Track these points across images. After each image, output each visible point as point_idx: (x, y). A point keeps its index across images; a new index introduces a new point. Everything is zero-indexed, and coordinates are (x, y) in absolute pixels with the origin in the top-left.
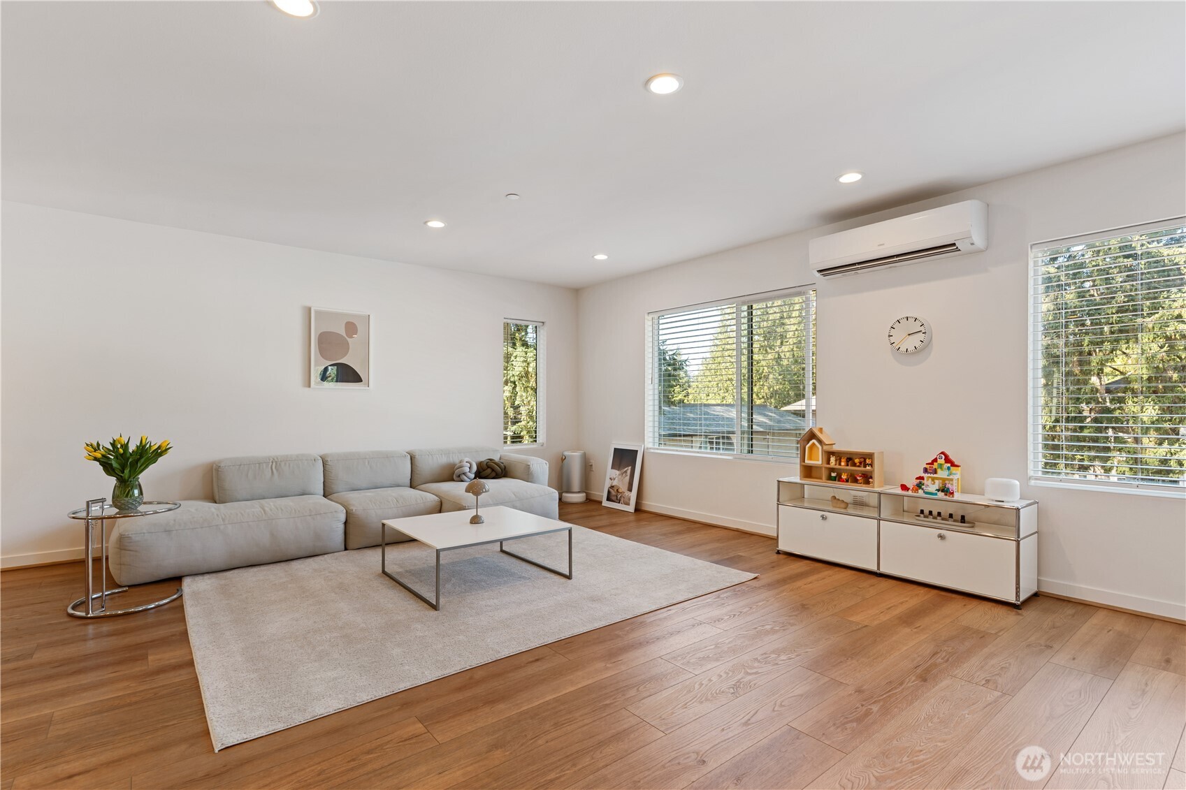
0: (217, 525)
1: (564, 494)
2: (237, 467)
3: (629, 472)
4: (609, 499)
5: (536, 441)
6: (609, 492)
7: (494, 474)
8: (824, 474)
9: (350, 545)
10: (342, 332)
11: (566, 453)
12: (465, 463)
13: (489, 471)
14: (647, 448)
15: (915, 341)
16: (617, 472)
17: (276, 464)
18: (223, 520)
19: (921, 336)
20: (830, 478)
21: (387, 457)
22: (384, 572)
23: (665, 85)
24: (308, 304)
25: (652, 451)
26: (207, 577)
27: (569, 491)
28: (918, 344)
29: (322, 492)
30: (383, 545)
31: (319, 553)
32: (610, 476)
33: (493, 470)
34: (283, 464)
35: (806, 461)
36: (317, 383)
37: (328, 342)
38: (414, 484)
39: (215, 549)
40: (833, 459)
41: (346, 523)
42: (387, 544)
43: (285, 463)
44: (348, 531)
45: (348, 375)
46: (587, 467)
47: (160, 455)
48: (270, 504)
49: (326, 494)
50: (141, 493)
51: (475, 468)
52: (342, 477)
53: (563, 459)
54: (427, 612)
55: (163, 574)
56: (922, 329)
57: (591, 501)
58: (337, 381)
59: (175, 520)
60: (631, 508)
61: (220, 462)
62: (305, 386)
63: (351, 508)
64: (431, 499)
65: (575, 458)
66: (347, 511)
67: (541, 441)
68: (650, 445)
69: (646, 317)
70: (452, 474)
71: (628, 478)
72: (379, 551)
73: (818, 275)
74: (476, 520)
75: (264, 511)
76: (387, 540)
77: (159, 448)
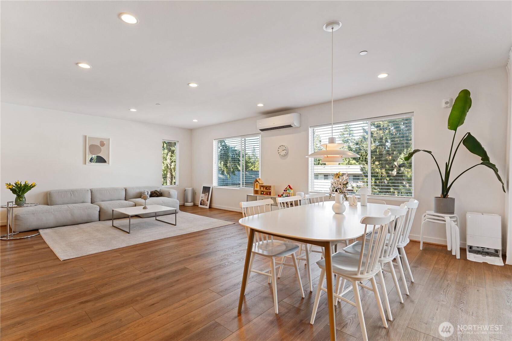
0: (51, 212)
1: (185, 203)
2: (57, 193)
3: (207, 195)
4: (201, 204)
5: (175, 184)
6: (201, 202)
7: (157, 195)
8: (260, 192)
9: (101, 219)
10: (99, 144)
11: (186, 188)
12: (146, 192)
13: (155, 194)
14: (214, 186)
15: (283, 153)
16: (204, 195)
17: (73, 192)
18: (54, 210)
19: (285, 151)
20: (262, 194)
21: (116, 190)
22: (113, 226)
23: (193, 85)
24: (86, 135)
25: (216, 187)
26: (48, 229)
27: (187, 202)
28: (285, 153)
29: (90, 202)
30: (113, 219)
31: (89, 222)
32: (201, 196)
33: (156, 194)
34: (75, 192)
35: (255, 189)
36: (88, 163)
37: (93, 148)
38: (126, 199)
39: (51, 219)
40: (262, 188)
41: (99, 212)
42: (114, 219)
43: (76, 192)
44: (100, 214)
45: (101, 160)
46: (194, 194)
47: (33, 187)
48: (71, 206)
49: (92, 202)
50: (25, 200)
51: (149, 193)
52: (98, 196)
53: (185, 190)
54: (126, 234)
55: (31, 228)
56: (285, 149)
57: (195, 205)
58: (96, 162)
59: (35, 210)
60: (208, 207)
61: (50, 191)
62: (84, 164)
63: (101, 206)
64: (132, 203)
65: (189, 190)
66: (100, 208)
67: (177, 184)
68: (215, 185)
69: (214, 141)
70: (140, 195)
71: (207, 196)
72: (112, 221)
73: (260, 131)
74: (145, 208)
75: (69, 207)
76: (114, 217)
77: (32, 185)
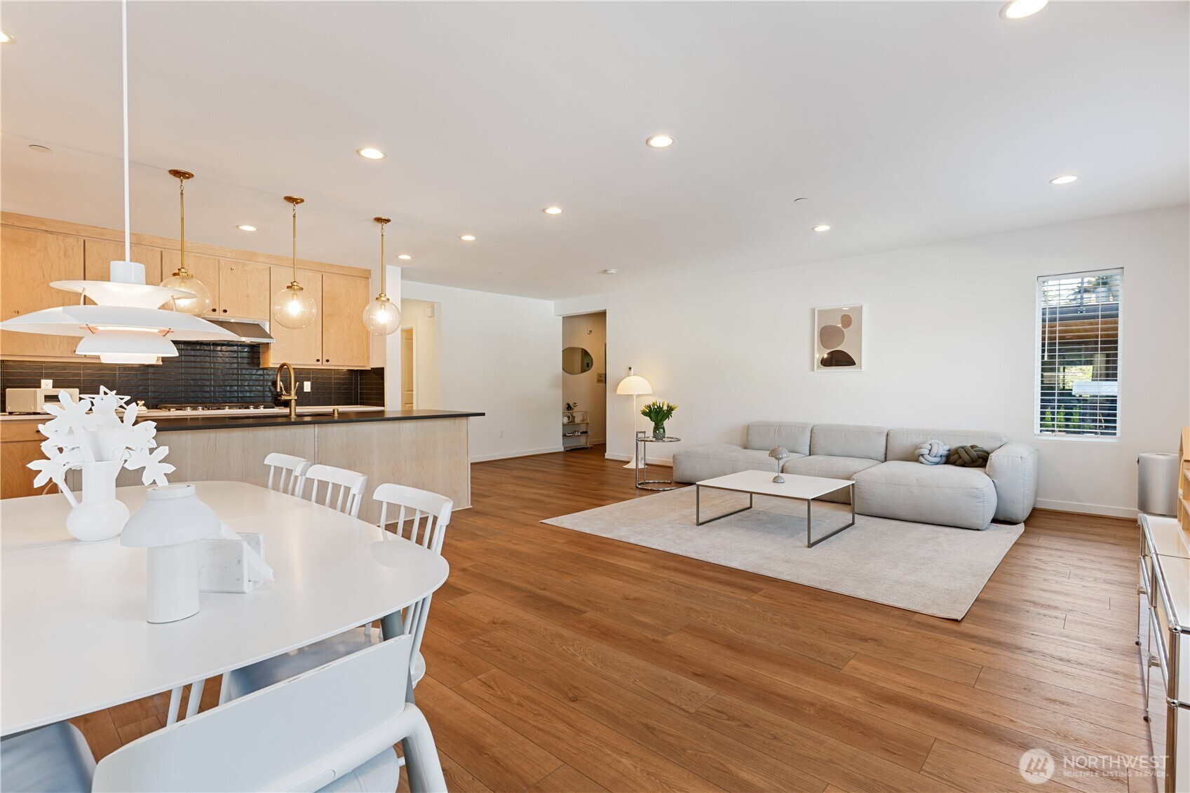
10: (839, 324)
11: (1141, 455)
17: (778, 429)
24: (814, 305)
27: (1146, 511)
29: (808, 453)
36: (818, 367)
37: (827, 334)
38: (886, 459)
43: (784, 429)
49: (811, 455)
50: (664, 431)
52: (822, 444)
53: (1138, 463)
61: (752, 423)
62: (811, 370)
65: (1157, 464)
67: (1118, 435)
74: (775, 480)
